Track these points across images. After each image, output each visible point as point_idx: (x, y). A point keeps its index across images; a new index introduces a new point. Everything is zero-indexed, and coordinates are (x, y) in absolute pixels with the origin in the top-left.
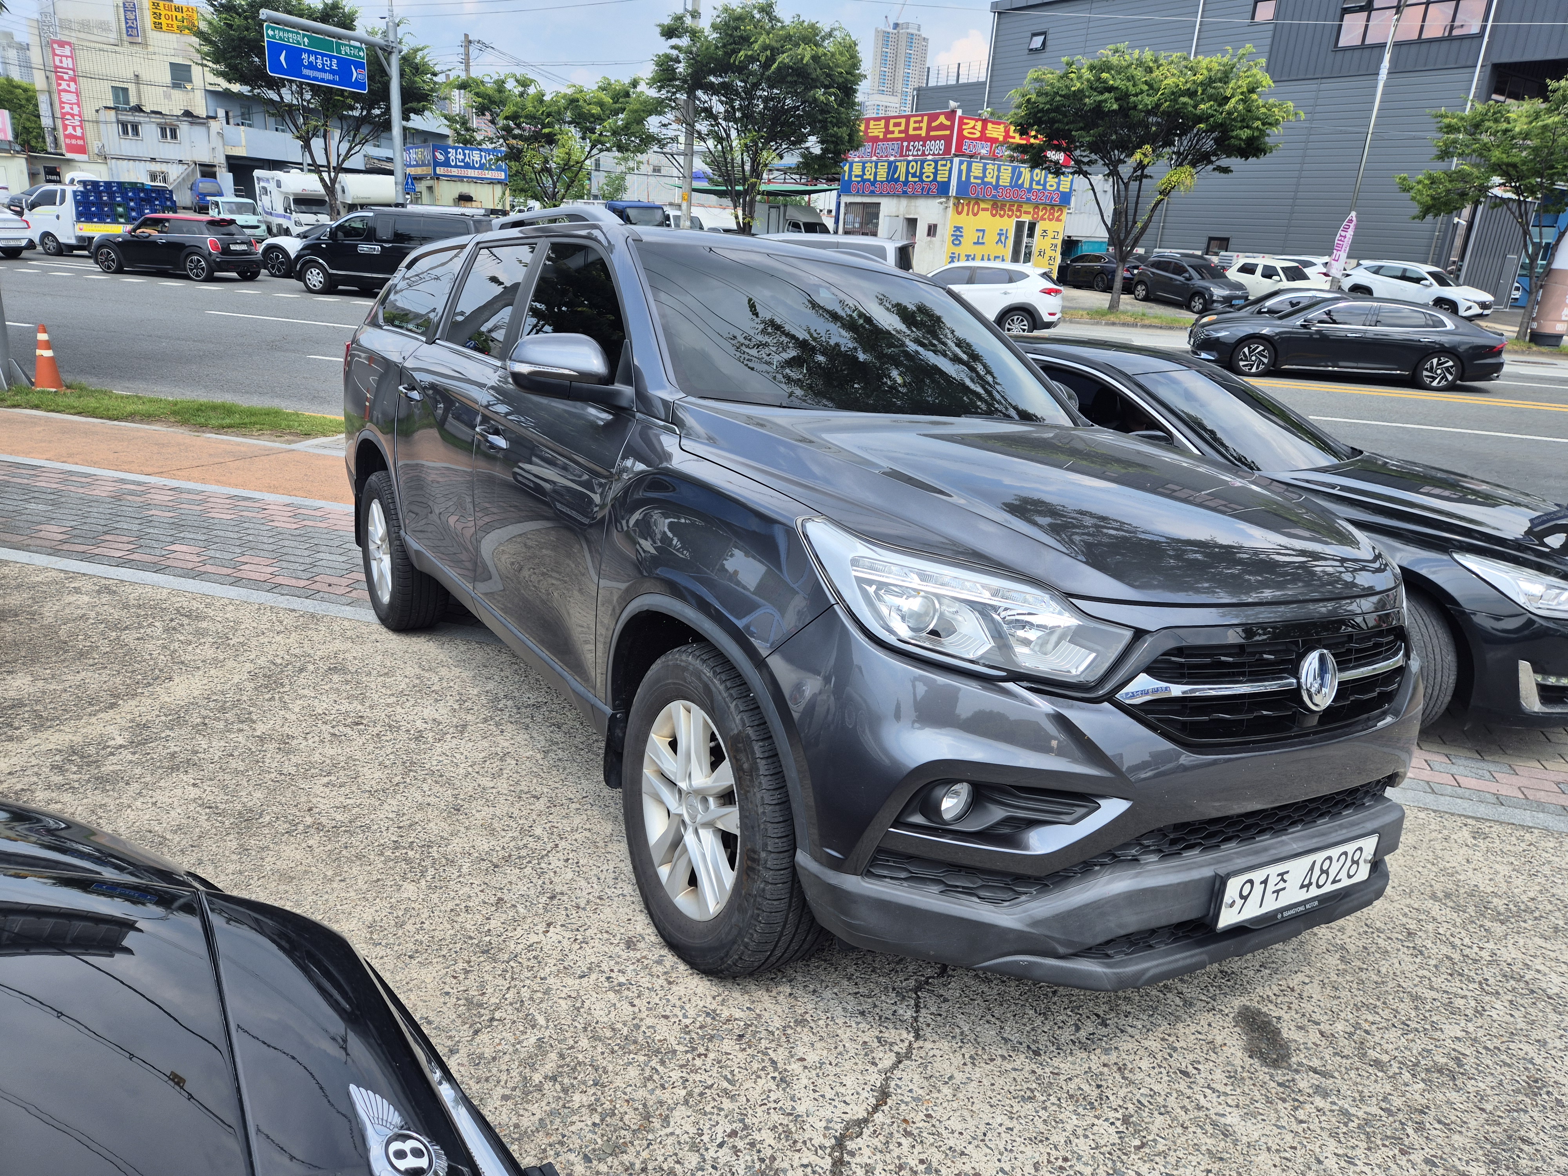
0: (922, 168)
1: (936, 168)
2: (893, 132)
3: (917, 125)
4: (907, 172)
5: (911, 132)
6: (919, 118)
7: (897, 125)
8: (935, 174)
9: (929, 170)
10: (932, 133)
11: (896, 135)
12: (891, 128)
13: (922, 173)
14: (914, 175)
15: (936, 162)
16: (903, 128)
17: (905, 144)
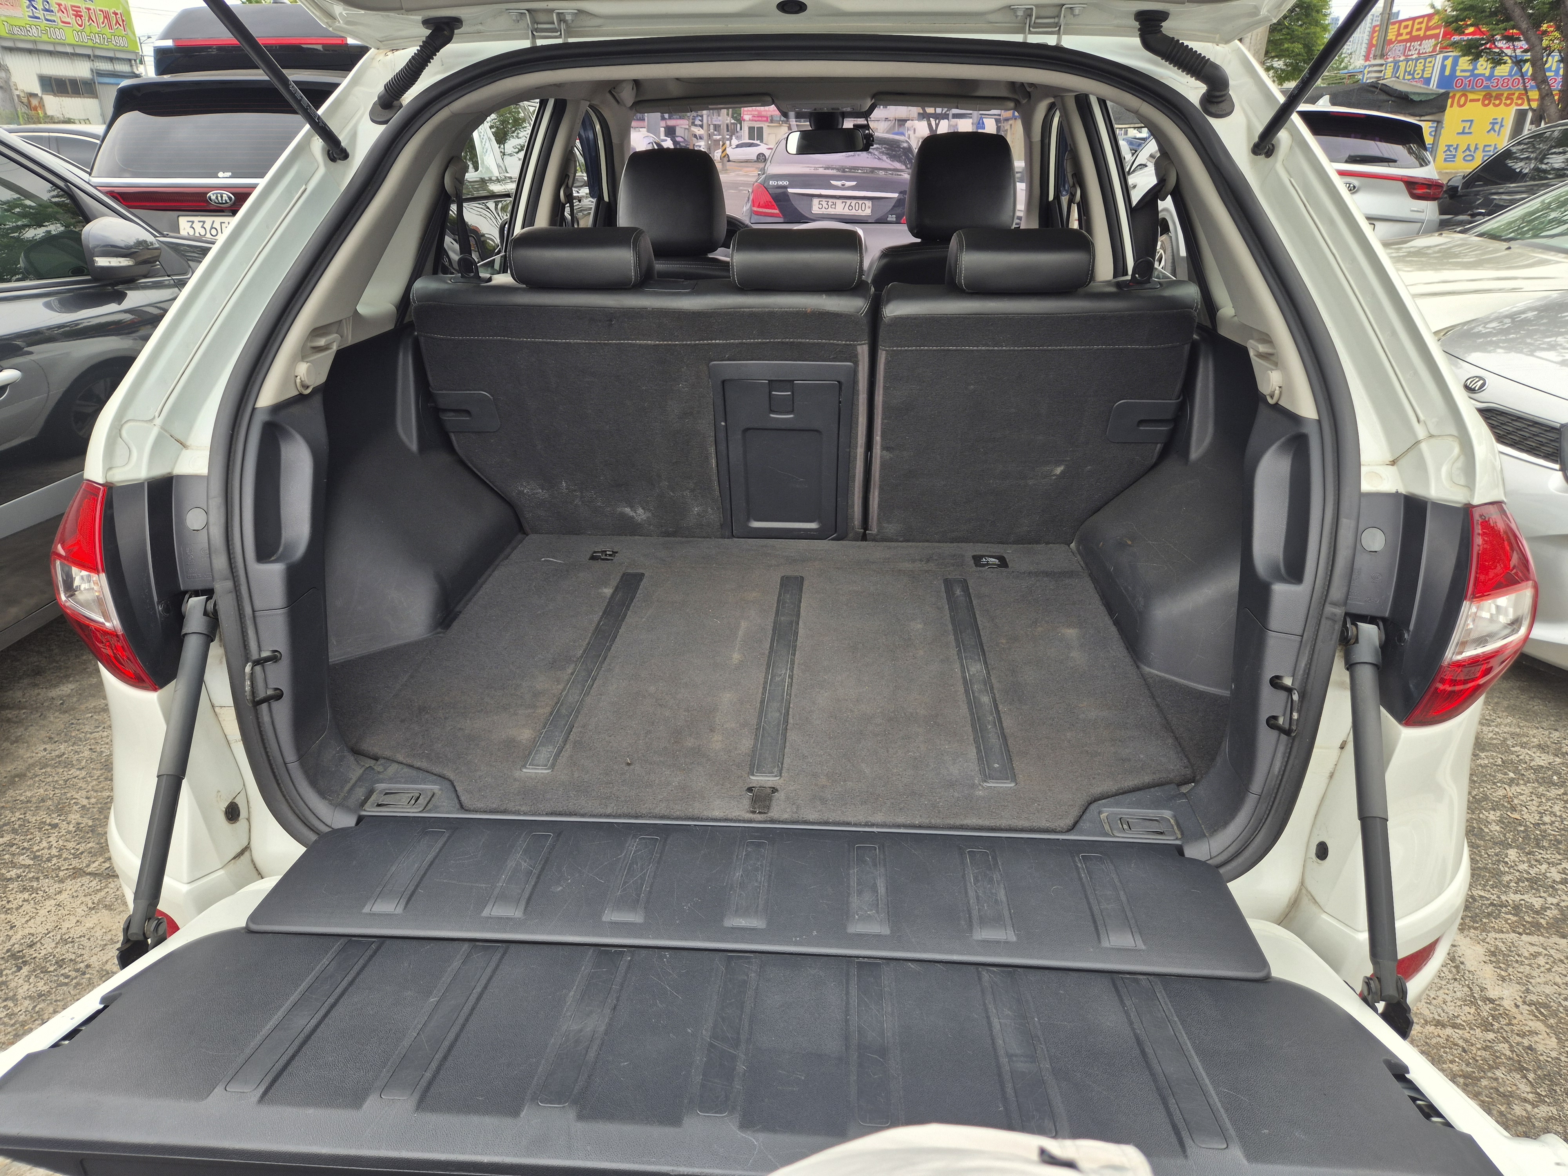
0: (1416, 66)
1: (1424, 65)
2: (1401, 35)
3: (1419, 26)
4: (1406, 71)
5: (1415, 33)
6: (1421, 20)
7: (1406, 27)
8: (1423, 71)
9: (1420, 67)
10: (1428, 33)
11: (1404, 37)
12: (1402, 31)
13: (1415, 71)
14: (1409, 74)
15: (1425, 59)
16: (1409, 30)
17: (1408, 44)
